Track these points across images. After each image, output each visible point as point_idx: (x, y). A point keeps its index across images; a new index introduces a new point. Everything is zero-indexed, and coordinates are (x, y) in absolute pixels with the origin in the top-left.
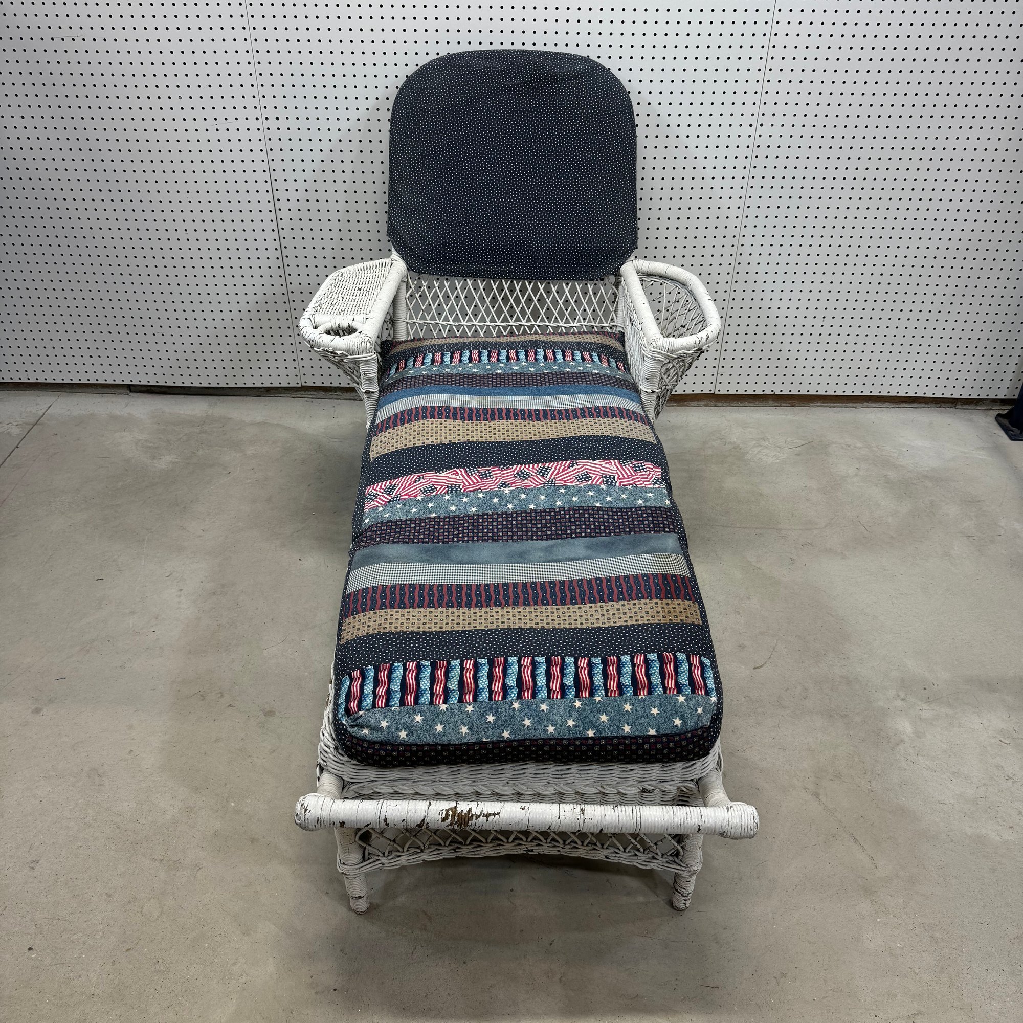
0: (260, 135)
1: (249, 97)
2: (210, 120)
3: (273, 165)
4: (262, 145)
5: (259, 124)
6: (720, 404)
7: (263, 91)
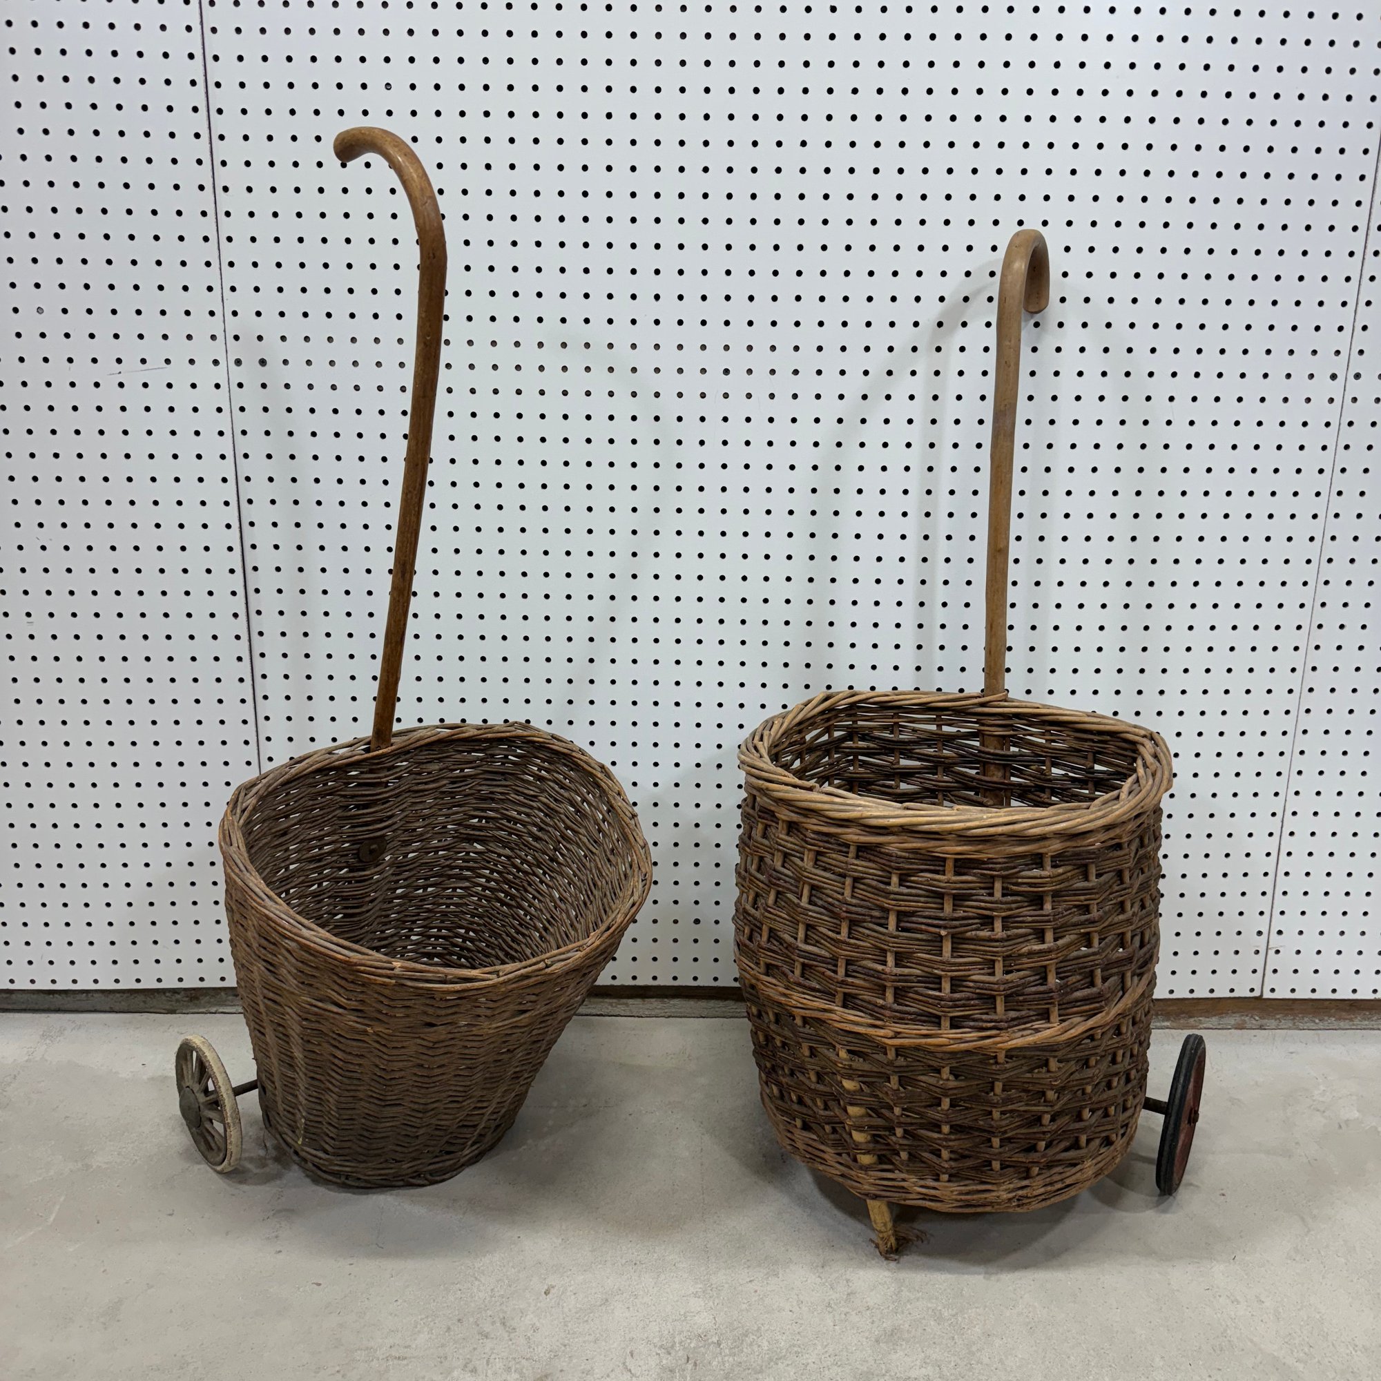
0: (221, 398)
1: (200, 313)
2: (107, 362)
3: (245, 468)
4: (223, 422)
5: (219, 374)
6: (1273, 1023)
7: (233, 301)
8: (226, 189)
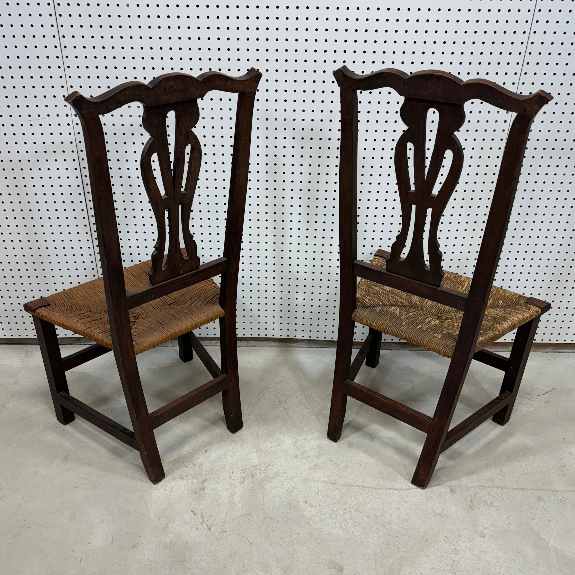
8: (65, 47)
